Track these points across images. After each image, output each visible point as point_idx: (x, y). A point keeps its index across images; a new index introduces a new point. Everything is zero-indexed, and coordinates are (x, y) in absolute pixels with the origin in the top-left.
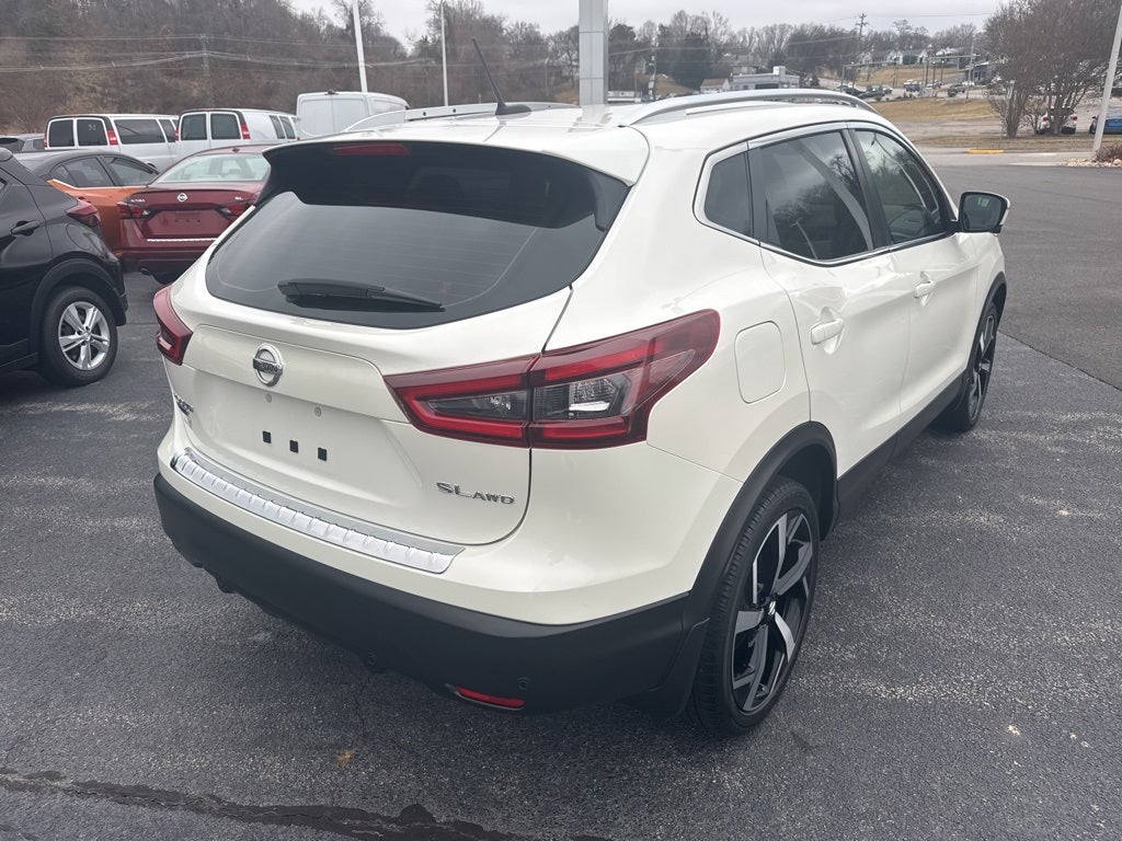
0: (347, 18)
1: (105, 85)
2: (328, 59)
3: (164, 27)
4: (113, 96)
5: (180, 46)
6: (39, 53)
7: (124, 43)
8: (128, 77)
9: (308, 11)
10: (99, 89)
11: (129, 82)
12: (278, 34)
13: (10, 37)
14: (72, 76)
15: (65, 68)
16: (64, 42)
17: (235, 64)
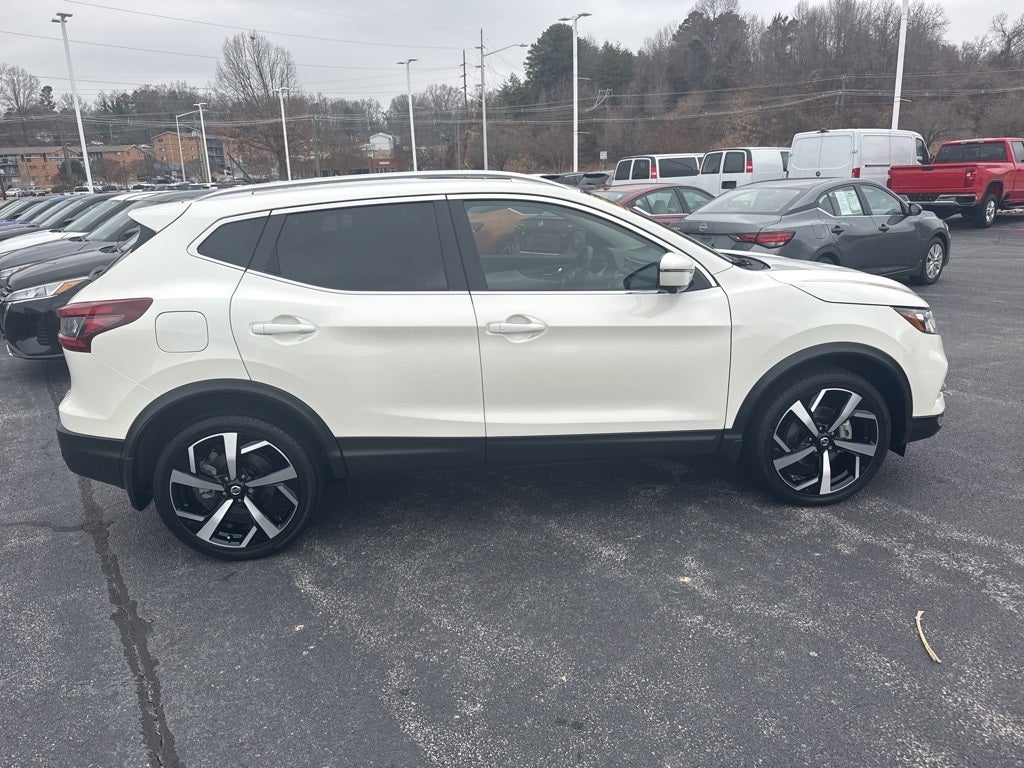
0: (1003, 43)
1: (754, 124)
2: (967, 87)
3: (814, 71)
4: (758, 133)
5: (824, 87)
6: (713, 102)
7: (778, 89)
8: (774, 117)
9: (971, 40)
10: (749, 127)
11: (774, 121)
12: (918, 68)
13: (695, 92)
14: (731, 118)
15: (728, 112)
16: (733, 92)
17: (870, 99)
